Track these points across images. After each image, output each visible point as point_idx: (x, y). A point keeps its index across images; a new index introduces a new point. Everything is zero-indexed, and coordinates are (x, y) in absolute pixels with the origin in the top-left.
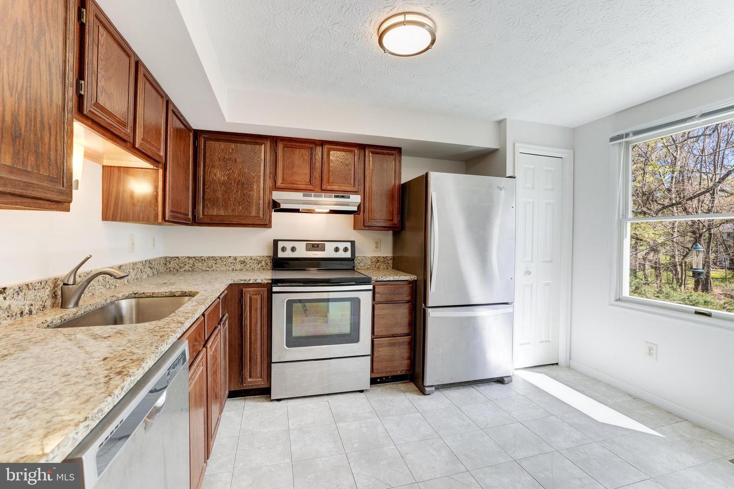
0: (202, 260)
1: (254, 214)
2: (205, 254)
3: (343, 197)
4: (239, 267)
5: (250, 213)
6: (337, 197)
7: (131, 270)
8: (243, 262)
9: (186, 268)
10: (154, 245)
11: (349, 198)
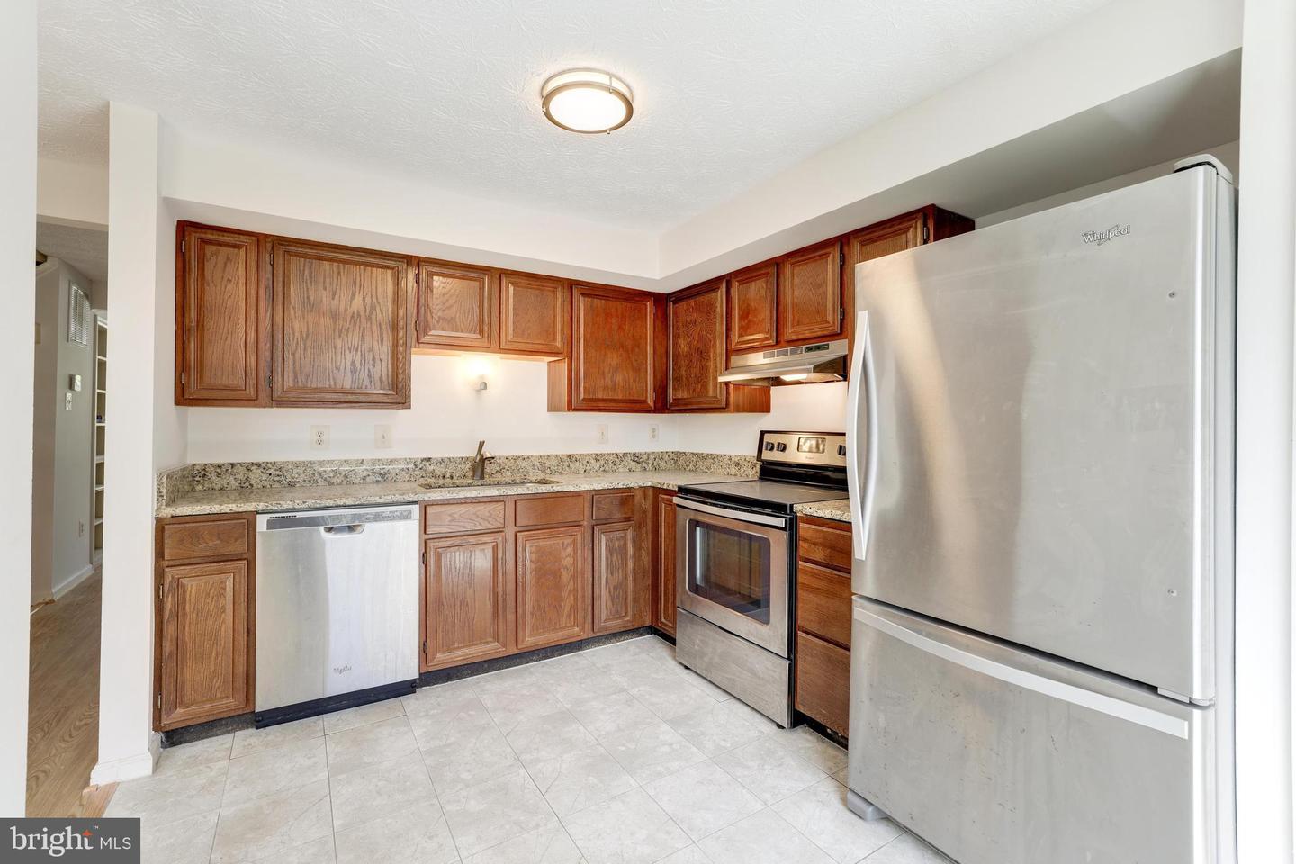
0: (701, 457)
1: (711, 394)
2: (705, 450)
3: (818, 348)
4: (734, 470)
5: (707, 392)
6: (809, 349)
7: (593, 461)
8: (737, 464)
9: (691, 467)
10: (654, 436)
11: (828, 348)
